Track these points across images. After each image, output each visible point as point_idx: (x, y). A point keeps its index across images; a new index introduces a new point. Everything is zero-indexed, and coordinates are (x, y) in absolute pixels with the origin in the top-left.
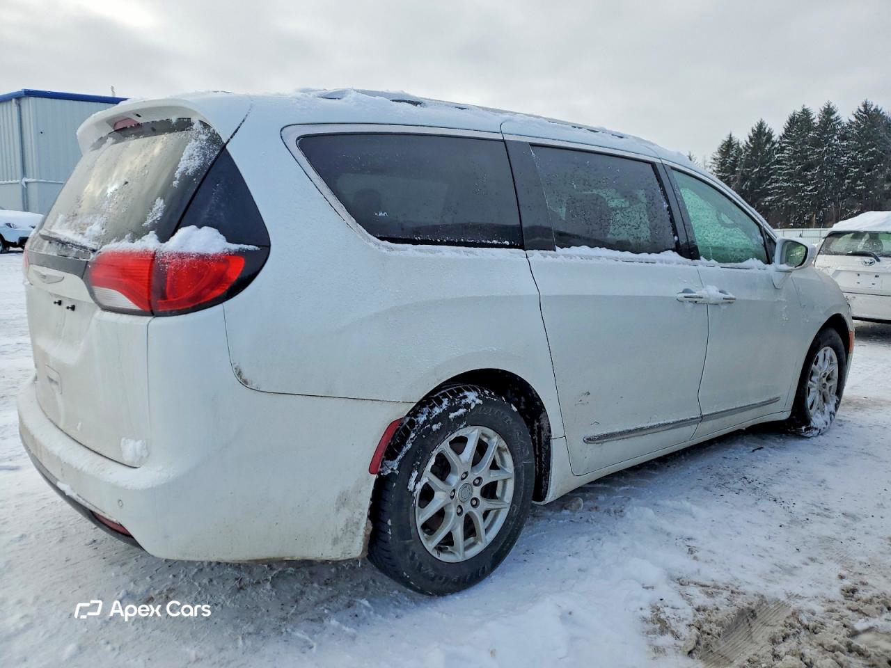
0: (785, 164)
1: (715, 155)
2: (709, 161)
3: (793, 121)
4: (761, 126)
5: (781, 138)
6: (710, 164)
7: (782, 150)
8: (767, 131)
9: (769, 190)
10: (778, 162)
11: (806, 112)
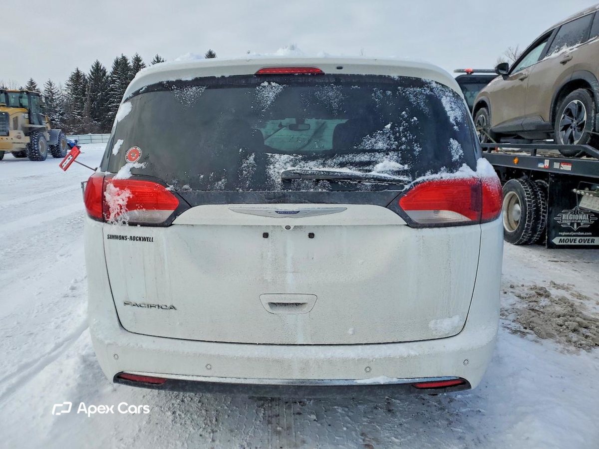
0: (117, 91)
1: (68, 82)
2: (64, 87)
3: (117, 63)
4: (97, 64)
5: (112, 74)
6: (66, 89)
7: (113, 82)
8: (102, 68)
9: (109, 107)
10: (112, 90)
11: (124, 58)
